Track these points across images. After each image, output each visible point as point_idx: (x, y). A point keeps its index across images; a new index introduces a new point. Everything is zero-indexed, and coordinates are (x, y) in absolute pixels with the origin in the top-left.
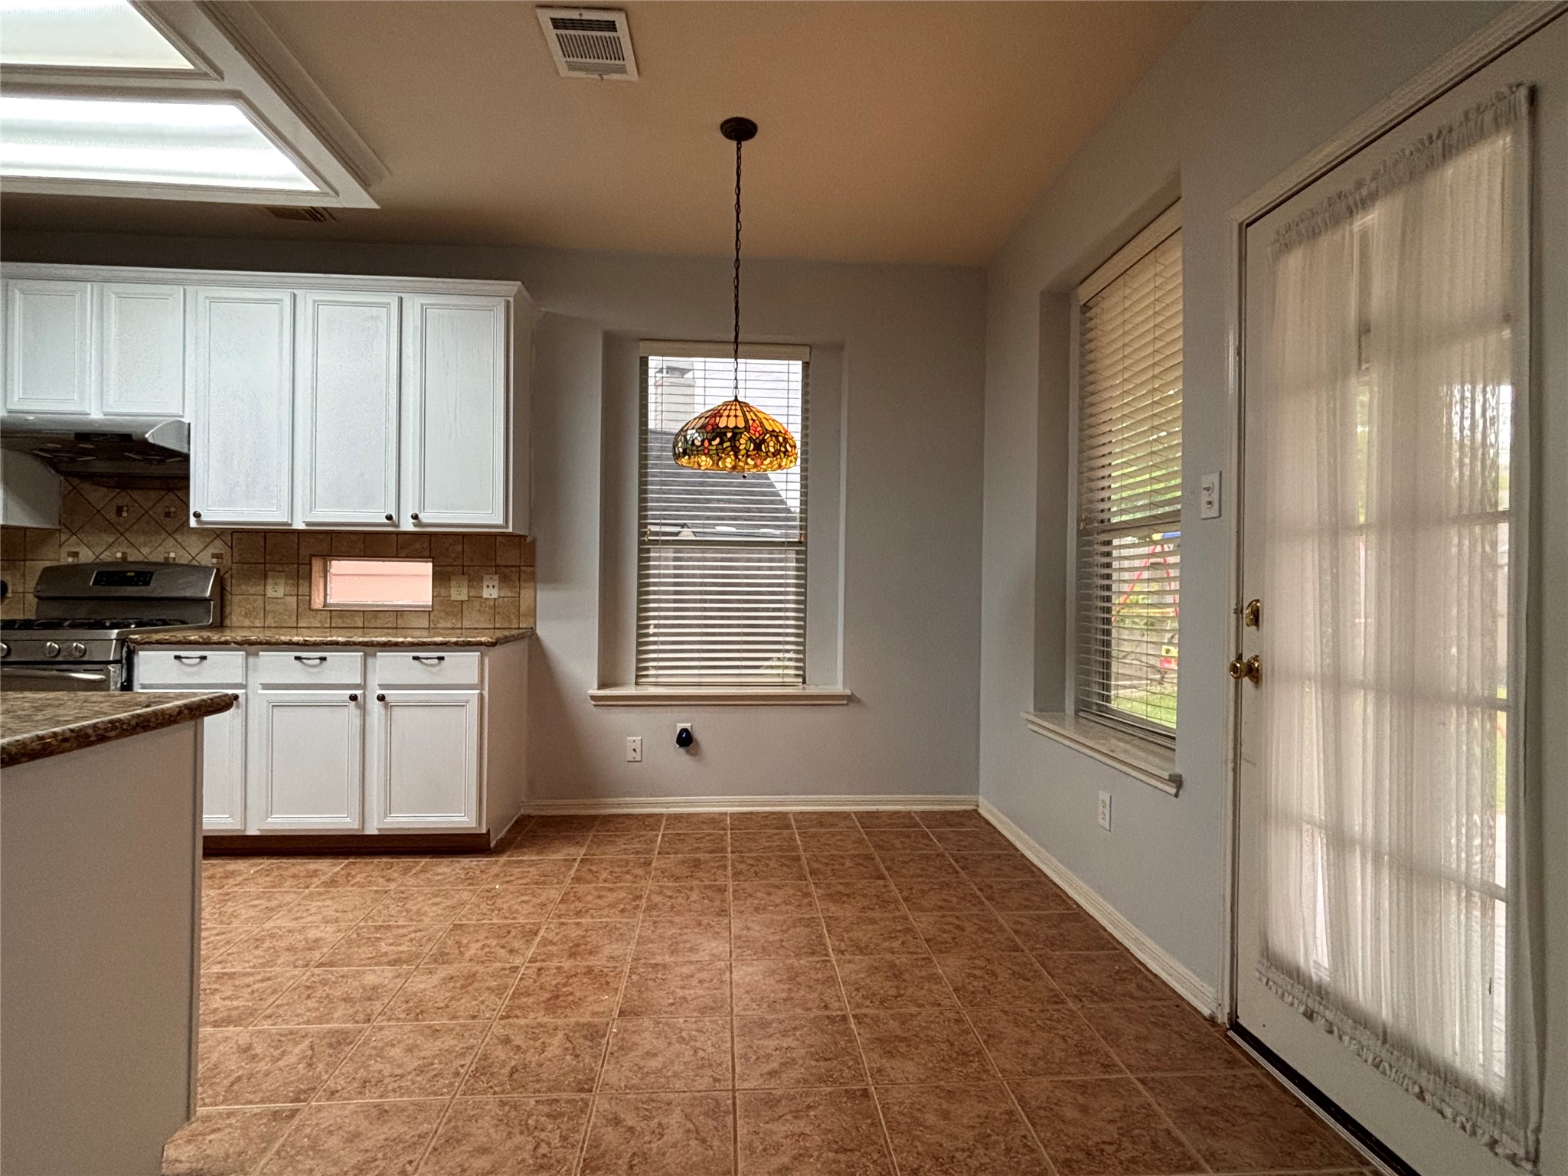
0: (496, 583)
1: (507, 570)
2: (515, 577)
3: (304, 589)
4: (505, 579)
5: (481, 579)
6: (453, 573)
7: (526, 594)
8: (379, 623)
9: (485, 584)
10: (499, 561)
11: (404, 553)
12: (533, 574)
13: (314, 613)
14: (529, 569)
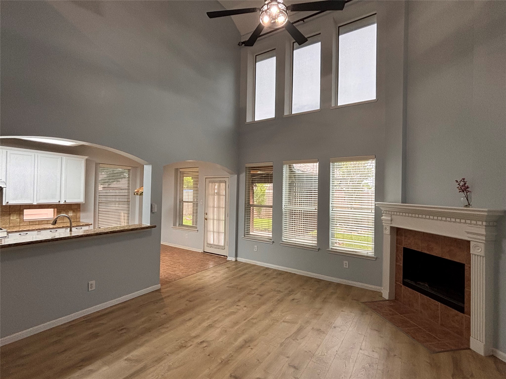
0: (72, 212)
1: (74, 210)
2: (76, 211)
3: (21, 217)
4: (74, 212)
5: (68, 212)
6: (61, 211)
7: (78, 214)
8: (43, 223)
9: (69, 213)
10: (72, 208)
11: (49, 207)
12: (80, 210)
13: (25, 222)
14: (79, 209)
